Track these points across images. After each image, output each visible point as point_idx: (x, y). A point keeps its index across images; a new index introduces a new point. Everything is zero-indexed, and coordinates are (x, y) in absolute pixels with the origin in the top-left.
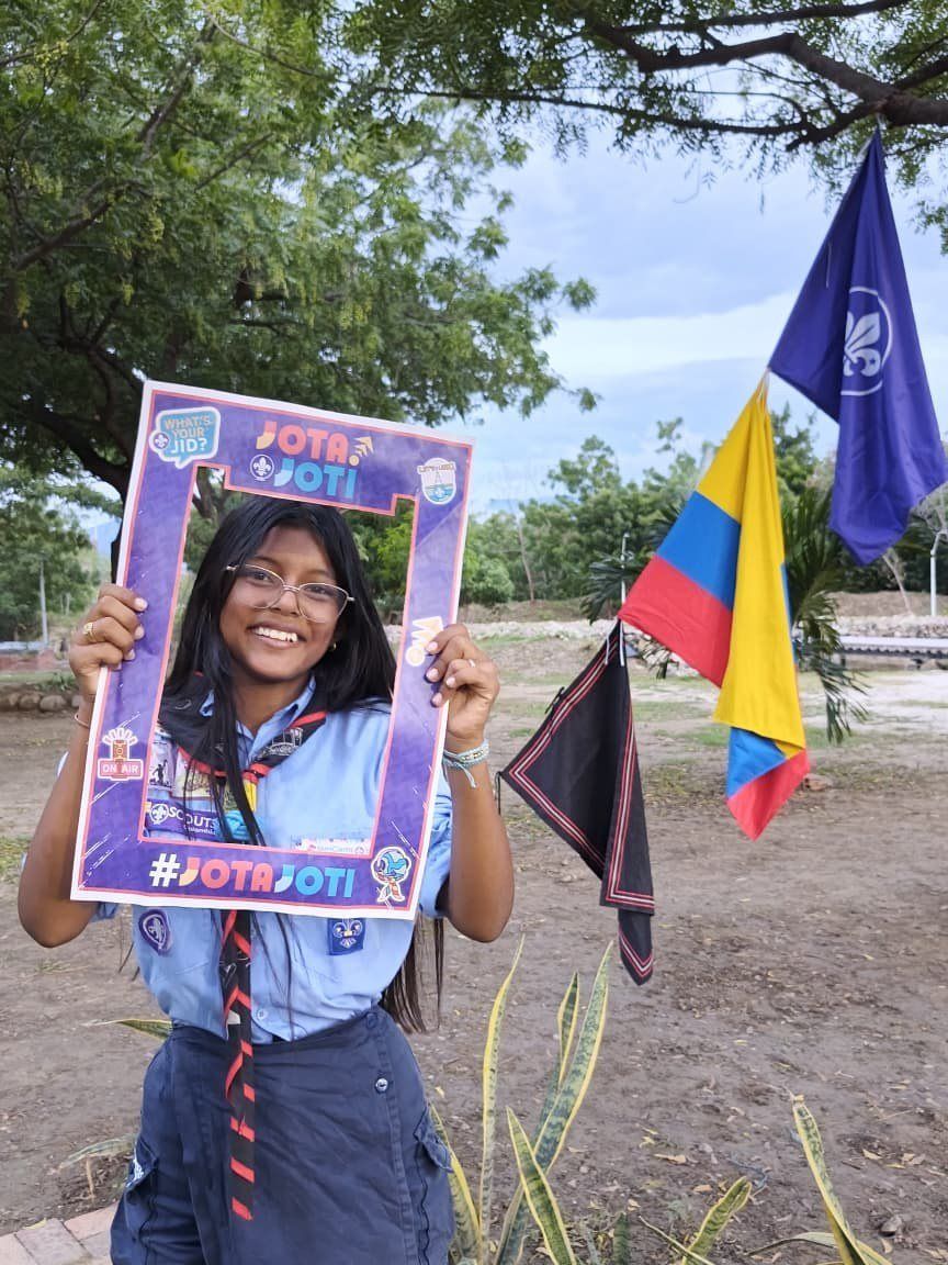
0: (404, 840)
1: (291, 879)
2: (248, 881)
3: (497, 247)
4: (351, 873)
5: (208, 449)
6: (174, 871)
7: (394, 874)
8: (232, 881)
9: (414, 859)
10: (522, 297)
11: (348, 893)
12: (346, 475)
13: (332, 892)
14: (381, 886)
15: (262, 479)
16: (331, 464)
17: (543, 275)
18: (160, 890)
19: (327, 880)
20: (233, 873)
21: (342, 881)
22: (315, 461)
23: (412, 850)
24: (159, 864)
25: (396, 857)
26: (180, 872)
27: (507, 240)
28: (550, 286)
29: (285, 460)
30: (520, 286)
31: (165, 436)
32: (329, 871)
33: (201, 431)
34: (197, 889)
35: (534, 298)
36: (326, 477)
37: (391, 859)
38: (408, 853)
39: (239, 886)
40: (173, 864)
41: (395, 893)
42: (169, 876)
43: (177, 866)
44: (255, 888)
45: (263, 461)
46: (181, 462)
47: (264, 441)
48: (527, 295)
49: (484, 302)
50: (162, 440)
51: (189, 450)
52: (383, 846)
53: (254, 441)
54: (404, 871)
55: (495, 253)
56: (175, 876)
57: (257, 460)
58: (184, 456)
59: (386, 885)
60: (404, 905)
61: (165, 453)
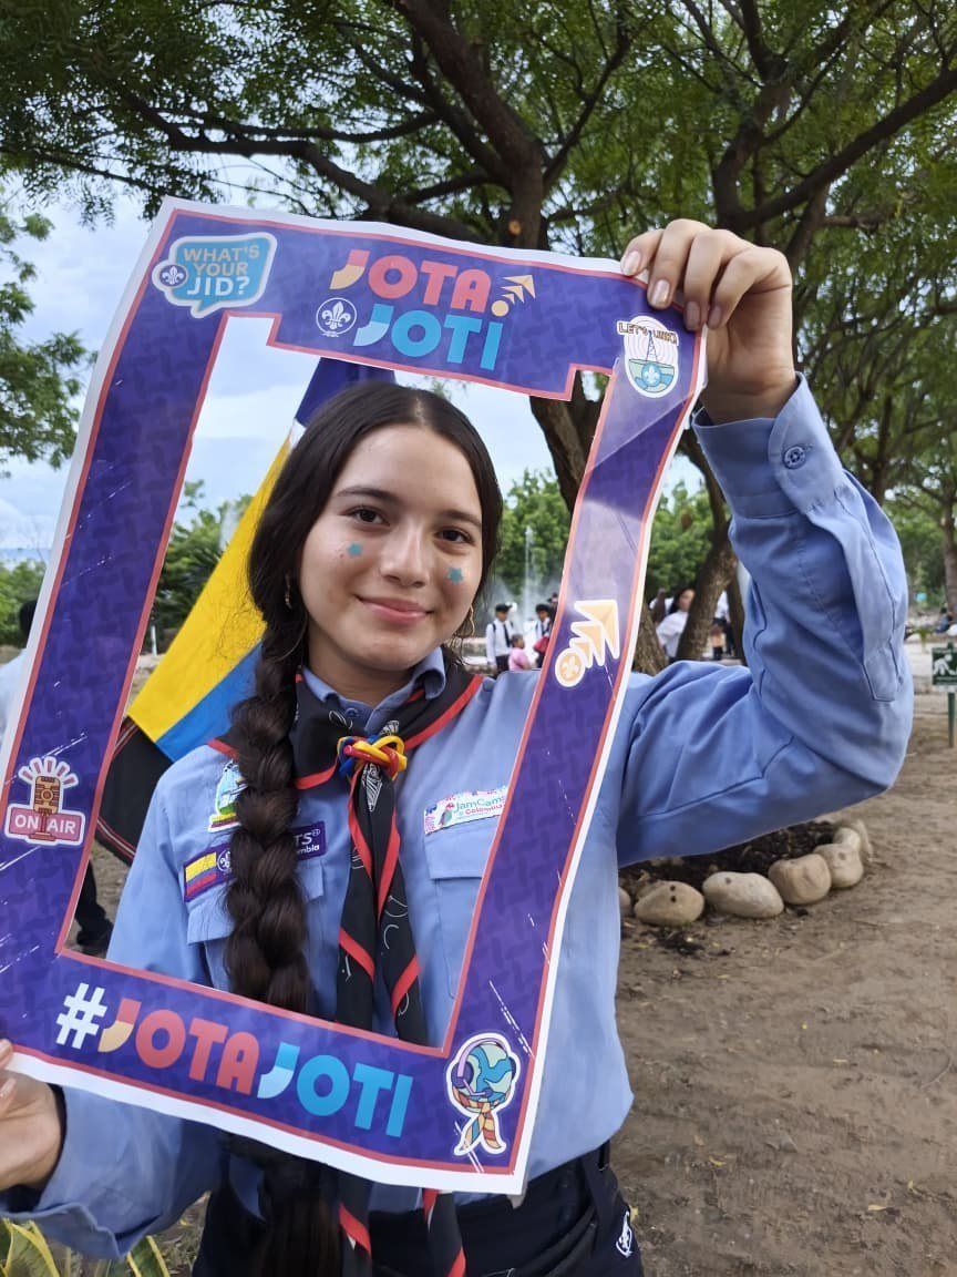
0: (510, 1020)
1: (290, 1074)
2: (214, 1065)
3: (22, 311)
4: (405, 1082)
5: (249, 292)
6: (95, 1020)
7: (488, 1092)
8: (185, 1059)
9: (526, 1060)
10: (49, 359)
11: (395, 1127)
12: (485, 330)
13: (364, 1119)
14: (463, 1120)
15: (334, 335)
16: (458, 312)
17: (70, 341)
18: (65, 1055)
19: (355, 1090)
20: (192, 1041)
21: (385, 1099)
22: (429, 308)
23: (522, 1040)
24: (74, 1003)
25: (494, 1055)
26: (103, 1023)
27: (33, 306)
28: (78, 352)
29: (377, 307)
30: (47, 349)
31: (180, 270)
32: (363, 1072)
33: (242, 267)
34: (124, 1065)
35: (62, 362)
36: (447, 333)
37: (483, 1059)
38: (516, 1046)
39: (198, 1071)
40: (96, 1008)
41: (490, 1136)
42: (87, 1028)
43: (102, 1011)
44: (223, 1080)
45: (339, 307)
46: (201, 309)
47: (344, 278)
48: (55, 357)
49: (11, 359)
50: (173, 275)
51: (218, 292)
52: (471, 1032)
53: (328, 277)
54: (506, 1085)
55: (21, 318)
56: (93, 1029)
57: (330, 307)
58: (206, 301)
59: (474, 1117)
60: (503, 1163)
61: (176, 293)
